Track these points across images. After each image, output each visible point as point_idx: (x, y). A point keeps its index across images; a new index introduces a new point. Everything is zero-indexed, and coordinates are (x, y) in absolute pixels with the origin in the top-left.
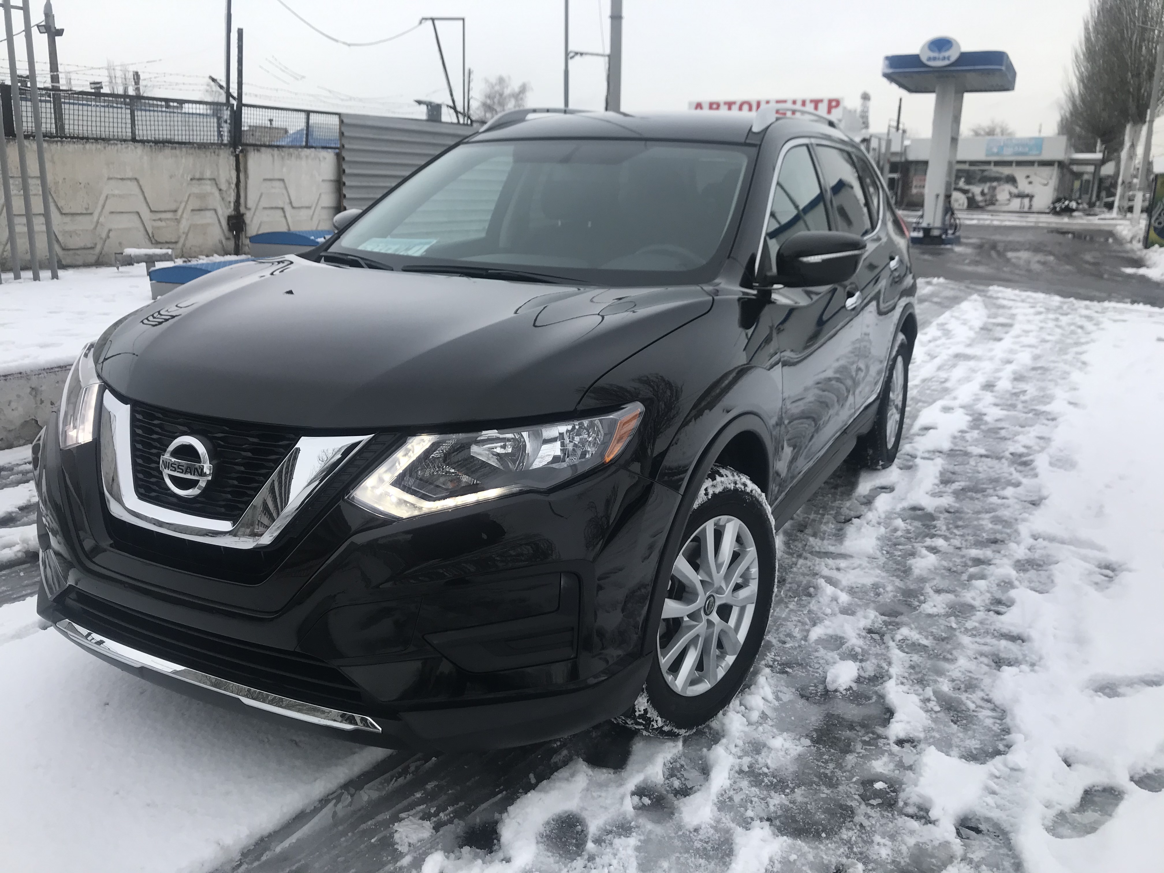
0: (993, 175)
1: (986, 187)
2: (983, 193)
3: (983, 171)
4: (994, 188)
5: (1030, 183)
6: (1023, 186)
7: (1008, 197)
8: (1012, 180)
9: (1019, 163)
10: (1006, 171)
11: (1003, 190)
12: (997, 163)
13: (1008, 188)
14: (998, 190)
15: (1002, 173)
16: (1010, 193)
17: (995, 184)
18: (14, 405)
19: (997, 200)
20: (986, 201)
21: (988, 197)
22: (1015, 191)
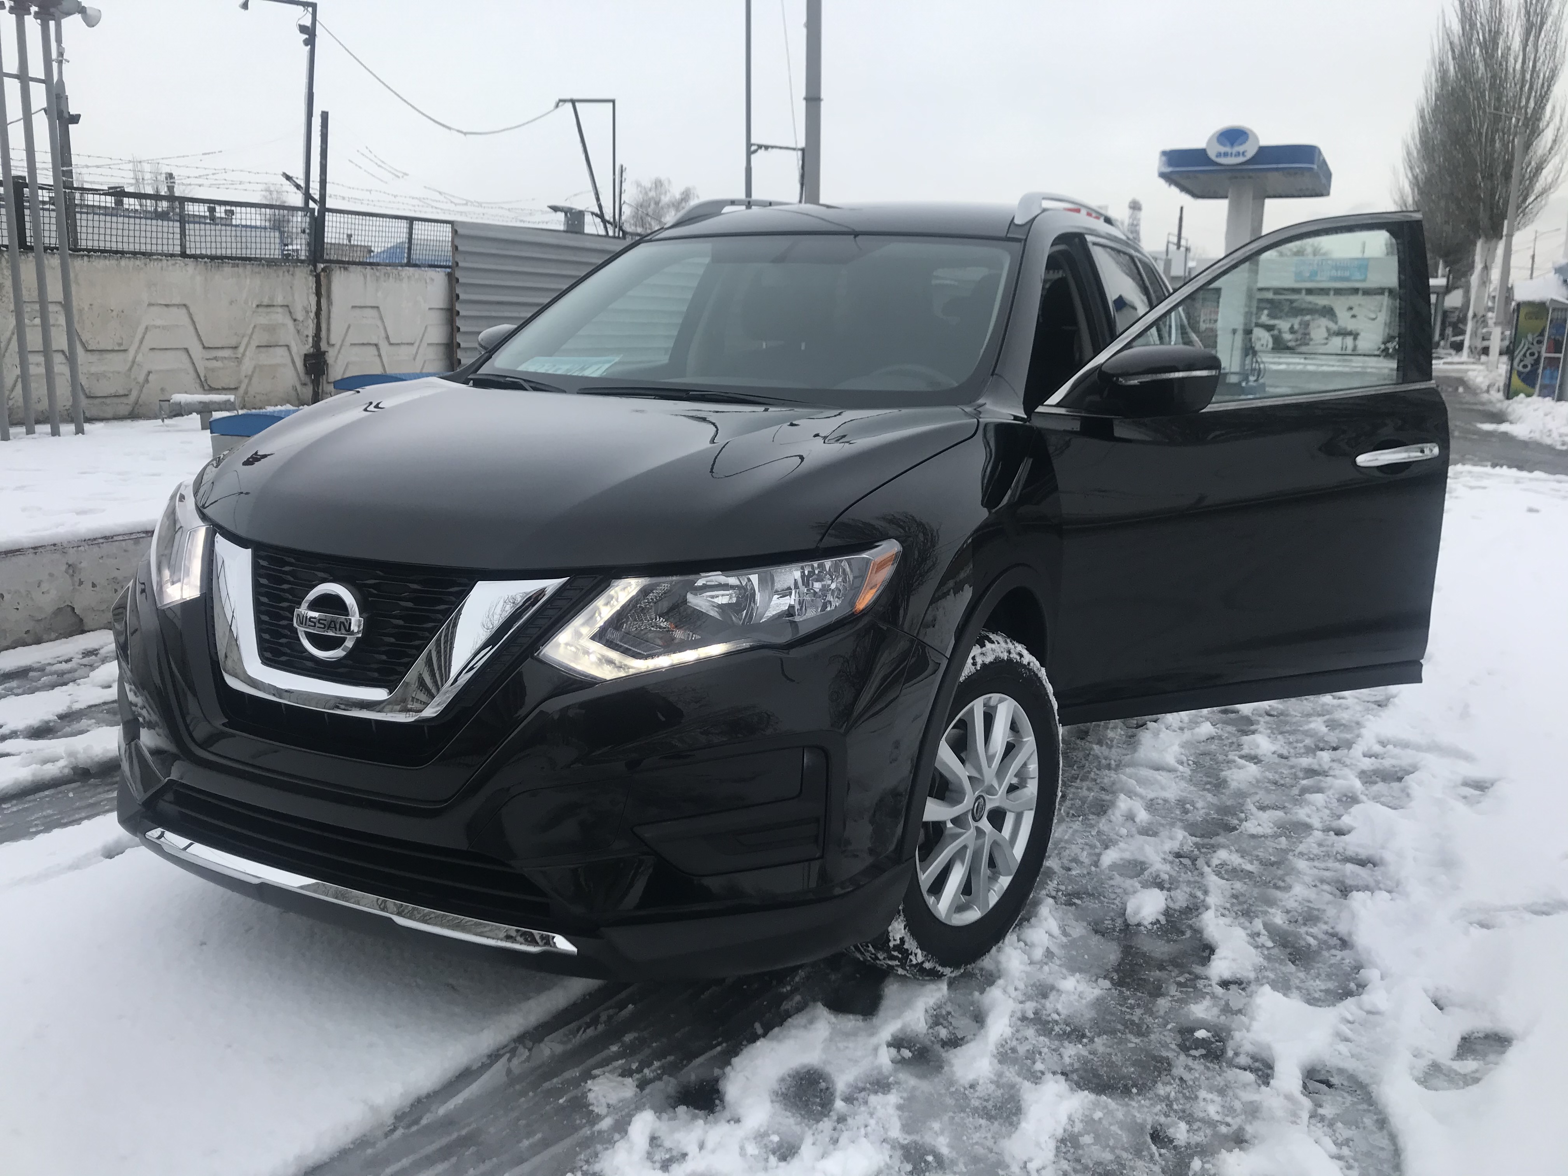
0: (1304, 306)
1: (1296, 322)
2: (1292, 330)
3: (1291, 302)
4: (1307, 325)
5: (1354, 316)
6: (1344, 320)
7: (1326, 335)
8: (1328, 312)
9: (1338, 292)
10: (1321, 301)
11: (1319, 327)
12: (1310, 291)
13: (1324, 322)
14: (1312, 325)
15: (1317, 304)
16: (1328, 330)
17: (1308, 318)
18: (45, 587)
19: (1311, 340)
20: (1297, 340)
21: (1299, 336)
22: (1334, 327)
